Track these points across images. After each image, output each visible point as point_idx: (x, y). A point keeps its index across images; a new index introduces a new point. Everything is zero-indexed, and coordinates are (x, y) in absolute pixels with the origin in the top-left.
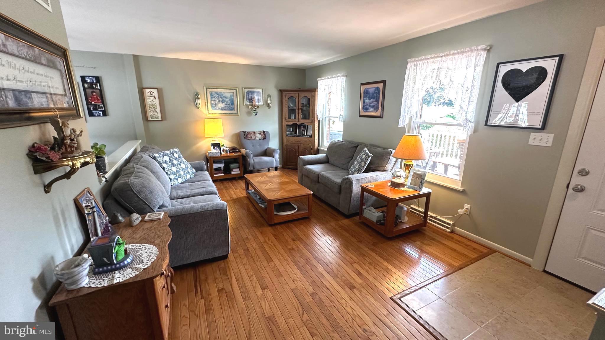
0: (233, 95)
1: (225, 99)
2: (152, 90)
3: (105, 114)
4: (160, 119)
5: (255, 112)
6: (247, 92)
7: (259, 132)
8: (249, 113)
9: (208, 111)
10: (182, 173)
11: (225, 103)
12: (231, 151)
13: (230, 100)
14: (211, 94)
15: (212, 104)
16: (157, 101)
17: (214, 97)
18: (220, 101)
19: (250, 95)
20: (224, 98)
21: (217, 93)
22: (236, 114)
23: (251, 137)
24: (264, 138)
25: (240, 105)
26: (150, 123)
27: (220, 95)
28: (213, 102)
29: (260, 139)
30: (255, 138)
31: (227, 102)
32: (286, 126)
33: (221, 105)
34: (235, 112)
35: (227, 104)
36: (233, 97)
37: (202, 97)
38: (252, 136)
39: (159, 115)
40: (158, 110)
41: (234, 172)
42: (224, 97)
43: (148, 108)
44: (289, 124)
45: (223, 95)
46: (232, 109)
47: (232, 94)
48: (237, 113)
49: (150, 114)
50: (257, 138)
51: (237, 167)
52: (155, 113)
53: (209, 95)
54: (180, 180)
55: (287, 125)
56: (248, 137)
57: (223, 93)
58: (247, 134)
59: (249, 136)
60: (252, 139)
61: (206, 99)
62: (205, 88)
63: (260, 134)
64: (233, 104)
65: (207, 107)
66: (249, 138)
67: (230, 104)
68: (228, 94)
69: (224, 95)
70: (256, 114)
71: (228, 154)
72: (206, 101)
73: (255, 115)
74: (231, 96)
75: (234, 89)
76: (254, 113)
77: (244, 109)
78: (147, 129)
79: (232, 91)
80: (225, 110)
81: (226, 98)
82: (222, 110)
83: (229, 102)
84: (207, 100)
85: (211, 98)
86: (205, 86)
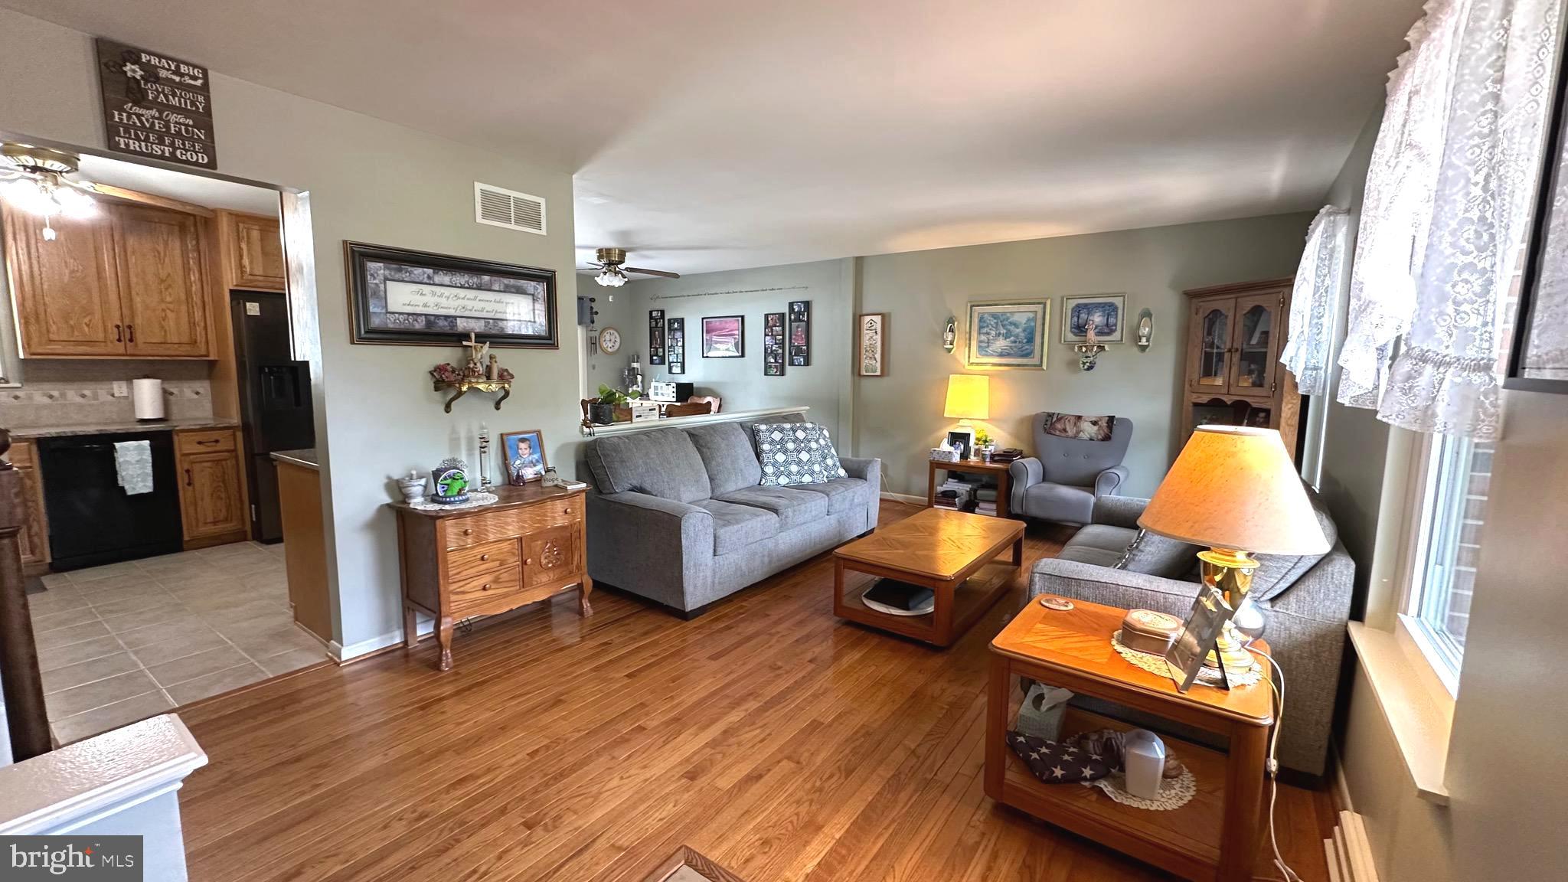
0: (1035, 319)
1: (1012, 328)
2: (873, 318)
3: (807, 363)
4: (878, 373)
5: (1089, 360)
6: (1073, 309)
7: (1094, 419)
8: (1073, 365)
9: (969, 357)
10: (794, 468)
11: (1012, 338)
12: (996, 458)
13: (1024, 330)
14: (981, 320)
15: (981, 342)
16: (879, 337)
17: (988, 326)
18: (1000, 334)
19: (1083, 316)
20: (1009, 327)
21: (994, 316)
22: (1035, 365)
23: (1065, 430)
24: (1107, 438)
25: (1052, 344)
26: (864, 382)
27: (1000, 320)
28: (983, 338)
29: (1091, 439)
30: (1078, 432)
31: (1017, 336)
32: (1191, 408)
33: (1001, 344)
34: (1036, 361)
35: (1015, 342)
36: (1033, 324)
37: (962, 326)
38: (1068, 429)
39: (878, 365)
40: (878, 356)
41: (981, 509)
42: (1011, 324)
43: (863, 351)
44: (1199, 401)
45: (1008, 318)
46: (1028, 354)
47: (1031, 315)
48: (1038, 363)
49: (865, 362)
50: (1084, 436)
51: (993, 499)
52: (872, 363)
53: (976, 320)
54: (783, 480)
55: (1196, 405)
56: (1055, 429)
57: (1008, 315)
58: (1055, 419)
59: (1059, 426)
60: (1067, 437)
61: (968, 330)
62: (969, 305)
63: (1095, 423)
64: (1030, 340)
65: (967, 349)
66: (1058, 433)
67: (1025, 341)
68: (1021, 316)
69: (1011, 320)
70: (1090, 368)
71: (988, 464)
72: (968, 336)
73: (1088, 369)
74: (1029, 320)
75: (1039, 303)
76: (1084, 363)
77: (1062, 354)
78: (856, 390)
79: (1032, 307)
80: (1009, 355)
81: (1016, 325)
82: (1001, 355)
83: (1022, 335)
84: (970, 332)
85: (981, 328)
86: (970, 302)
